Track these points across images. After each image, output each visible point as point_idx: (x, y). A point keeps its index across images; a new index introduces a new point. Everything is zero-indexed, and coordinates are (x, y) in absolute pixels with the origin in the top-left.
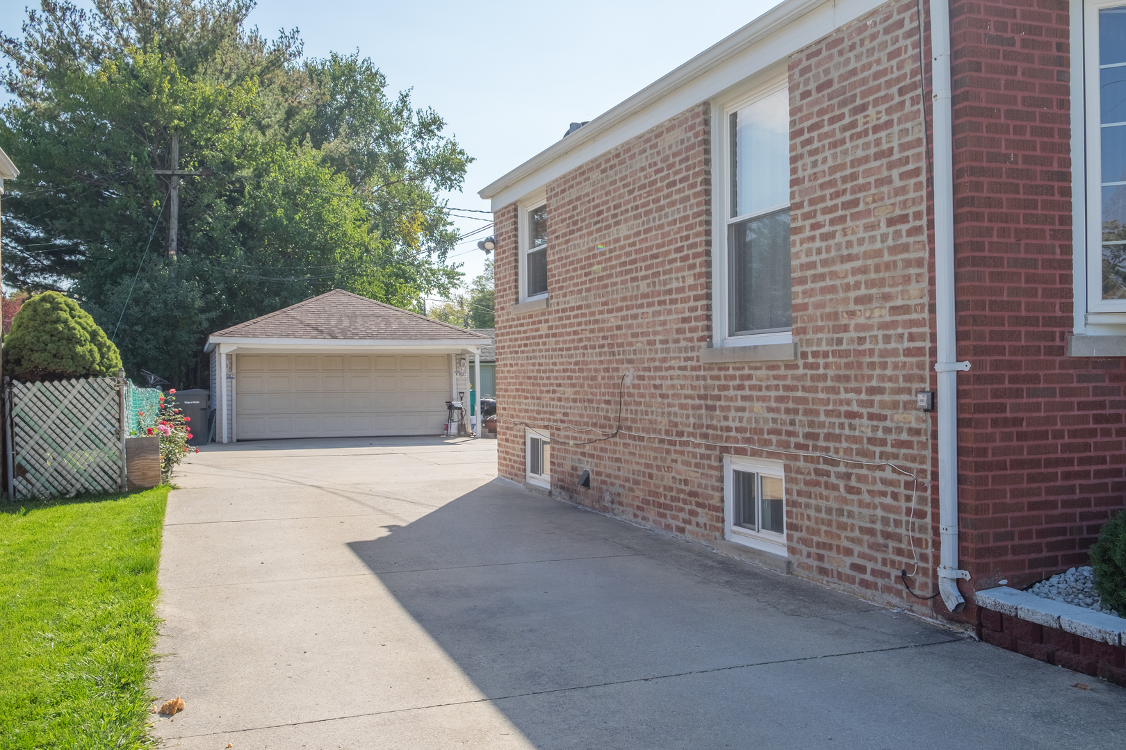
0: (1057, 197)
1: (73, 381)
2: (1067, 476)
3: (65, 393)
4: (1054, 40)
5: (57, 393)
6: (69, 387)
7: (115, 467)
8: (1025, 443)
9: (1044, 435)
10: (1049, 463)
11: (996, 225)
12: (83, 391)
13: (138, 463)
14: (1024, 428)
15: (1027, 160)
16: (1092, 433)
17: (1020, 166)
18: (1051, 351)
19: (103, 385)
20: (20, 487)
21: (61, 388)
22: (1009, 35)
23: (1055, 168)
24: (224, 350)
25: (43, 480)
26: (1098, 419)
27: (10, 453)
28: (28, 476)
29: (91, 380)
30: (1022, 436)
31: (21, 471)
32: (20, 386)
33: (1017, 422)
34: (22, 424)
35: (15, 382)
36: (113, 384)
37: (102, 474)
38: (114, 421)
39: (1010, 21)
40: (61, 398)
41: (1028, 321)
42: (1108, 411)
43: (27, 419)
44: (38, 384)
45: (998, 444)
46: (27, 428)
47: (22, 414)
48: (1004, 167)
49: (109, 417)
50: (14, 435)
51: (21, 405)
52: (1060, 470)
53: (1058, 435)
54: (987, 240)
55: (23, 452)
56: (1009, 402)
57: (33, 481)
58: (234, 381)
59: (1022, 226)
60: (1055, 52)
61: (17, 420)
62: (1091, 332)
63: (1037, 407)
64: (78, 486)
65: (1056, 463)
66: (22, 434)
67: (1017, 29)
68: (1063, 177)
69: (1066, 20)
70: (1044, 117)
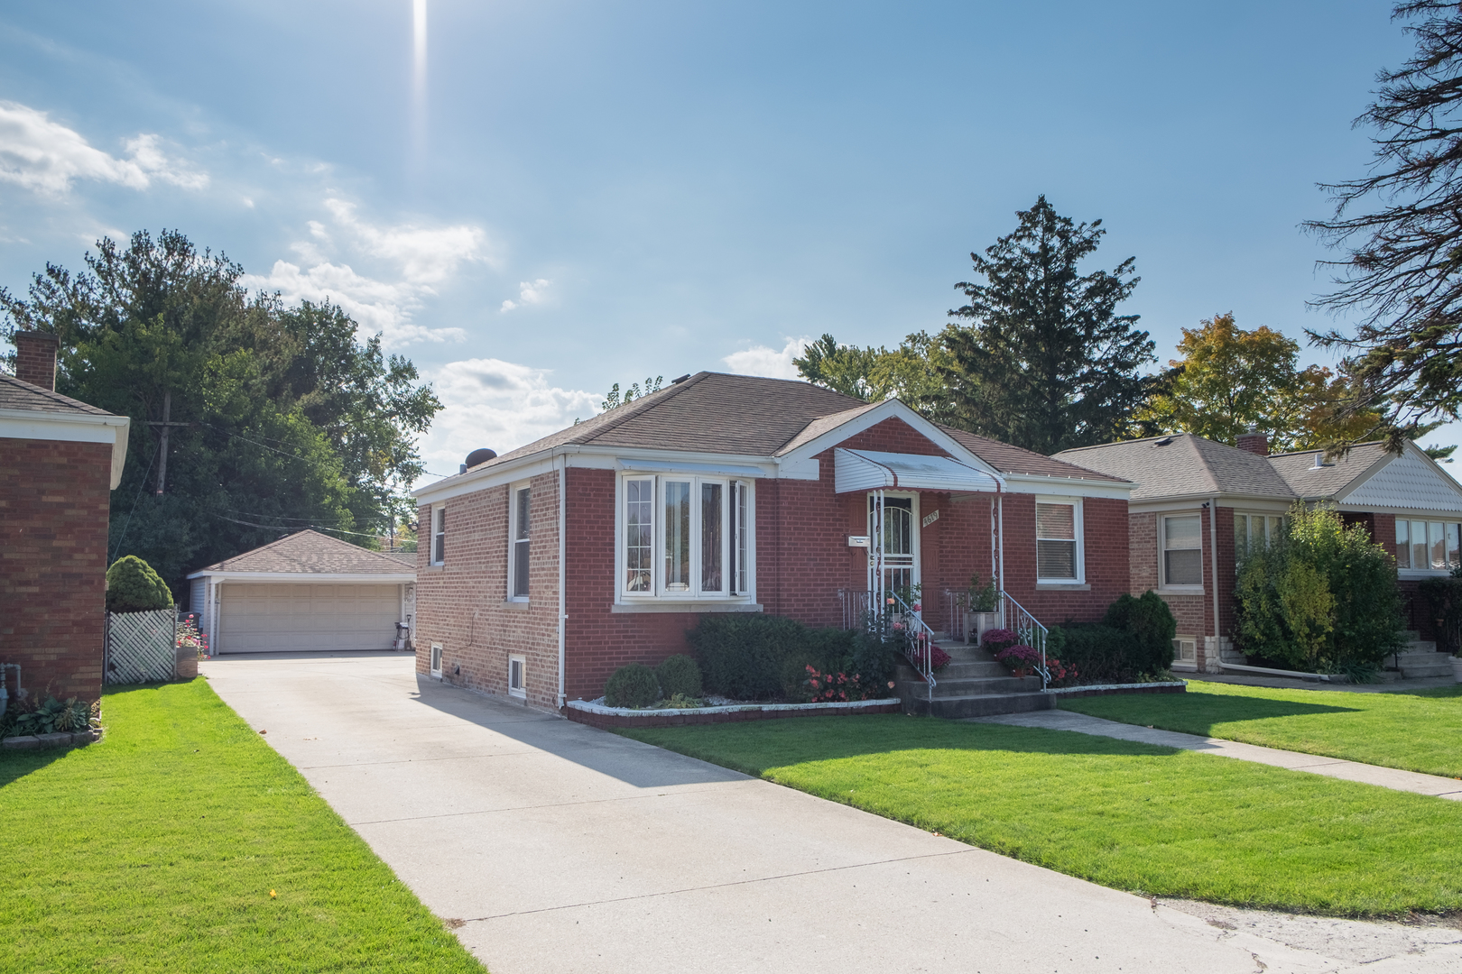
0: (608, 552)
1: (147, 612)
2: (610, 659)
3: (141, 619)
4: (608, 493)
5: (136, 620)
6: (144, 616)
7: (170, 665)
8: (592, 646)
9: (600, 643)
10: (602, 654)
11: (581, 564)
12: (152, 618)
13: (184, 663)
14: (591, 640)
15: (595, 539)
16: (623, 642)
17: (592, 541)
18: (604, 611)
19: (165, 615)
20: (112, 677)
21: (139, 617)
22: (588, 492)
23: (608, 541)
24: (214, 581)
25: (125, 672)
26: (624, 637)
27: (107, 656)
28: (117, 670)
29: (157, 611)
30: (589, 643)
31: (112, 667)
32: (115, 615)
33: (588, 638)
34: (115, 638)
35: (111, 613)
36: (170, 614)
37: (161, 669)
38: (170, 637)
39: (588, 487)
40: (139, 622)
41: (594, 599)
42: (630, 634)
43: (118, 635)
44: (125, 614)
45: (579, 646)
46: (117, 641)
47: (115, 633)
48: (585, 542)
49: (167, 634)
50: (110, 645)
51: (115, 627)
52: (607, 657)
53: (606, 643)
54: (576, 569)
55: (114, 656)
56: (585, 630)
57: (120, 673)
58: (219, 605)
59: (592, 563)
60: (608, 497)
61: (112, 636)
62: (623, 603)
63: (597, 632)
64: (147, 676)
65: (606, 653)
66: (114, 644)
67: (592, 490)
68: (611, 544)
69: (614, 485)
70: (603, 522)
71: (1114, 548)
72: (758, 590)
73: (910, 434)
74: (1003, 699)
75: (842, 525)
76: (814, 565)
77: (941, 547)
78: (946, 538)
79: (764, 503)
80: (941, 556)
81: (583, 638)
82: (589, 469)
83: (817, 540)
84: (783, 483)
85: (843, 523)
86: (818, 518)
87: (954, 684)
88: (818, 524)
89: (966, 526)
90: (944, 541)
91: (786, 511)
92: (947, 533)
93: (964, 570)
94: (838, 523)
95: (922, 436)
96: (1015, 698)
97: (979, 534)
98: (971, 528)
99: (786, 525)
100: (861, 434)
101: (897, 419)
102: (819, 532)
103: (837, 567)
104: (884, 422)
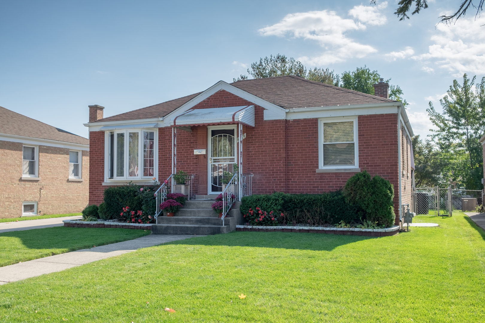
0: (102, 162)
4: (102, 140)
9: (99, 197)
10: (100, 201)
11: (93, 167)
14: (96, 195)
15: (98, 157)
18: (100, 184)
22: (95, 140)
23: (102, 158)
30: (96, 197)
33: (95, 195)
39: (95, 138)
41: (97, 180)
45: (92, 198)
48: (94, 159)
53: (101, 197)
54: (92, 169)
56: (94, 192)
59: (96, 167)
60: (102, 142)
62: (107, 182)
63: (98, 193)
67: (97, 139)
68: (103, 159)
69: (104, 137)
70: (100, 151)
71: (383, 145)
72: (159, 176)
73: (231, 97)
74: (191, 227)
75: (194, 145)
76: (181, 164)
77: (248, 152)
78: (252, 147)
79: (162, 138)
80: (248, 157)
81: (94, 195)
82: (96, 132)
83: (182, 152)
84: (167, 129)
85: (195, 144)
86: (183, 142)
87: (177, 219)
88: (183, 145)
89: (264, 140)
90: (250, 149)
91: (168, 141)
92: (252, 145)
93: (263, 163)
94: (192, 144)
95: (238, 97)
96: (198, 227)
97: (273, 144)
98: (267, 141)
99: (168, 147)
100: (204, 101)
101: (224, 91)
102: (183, 149)
103: (192, 164)
104: (217, 93)
